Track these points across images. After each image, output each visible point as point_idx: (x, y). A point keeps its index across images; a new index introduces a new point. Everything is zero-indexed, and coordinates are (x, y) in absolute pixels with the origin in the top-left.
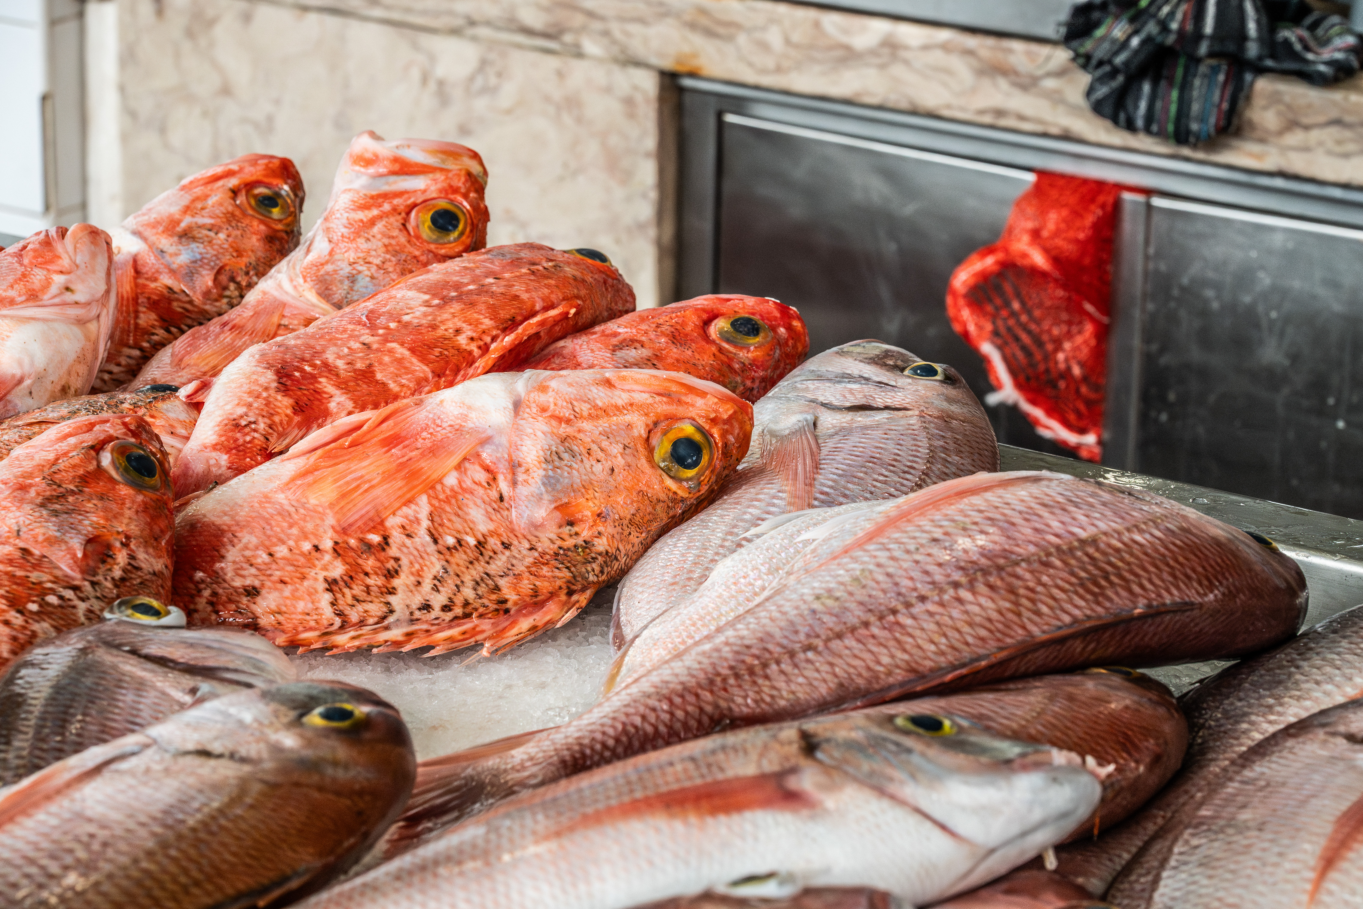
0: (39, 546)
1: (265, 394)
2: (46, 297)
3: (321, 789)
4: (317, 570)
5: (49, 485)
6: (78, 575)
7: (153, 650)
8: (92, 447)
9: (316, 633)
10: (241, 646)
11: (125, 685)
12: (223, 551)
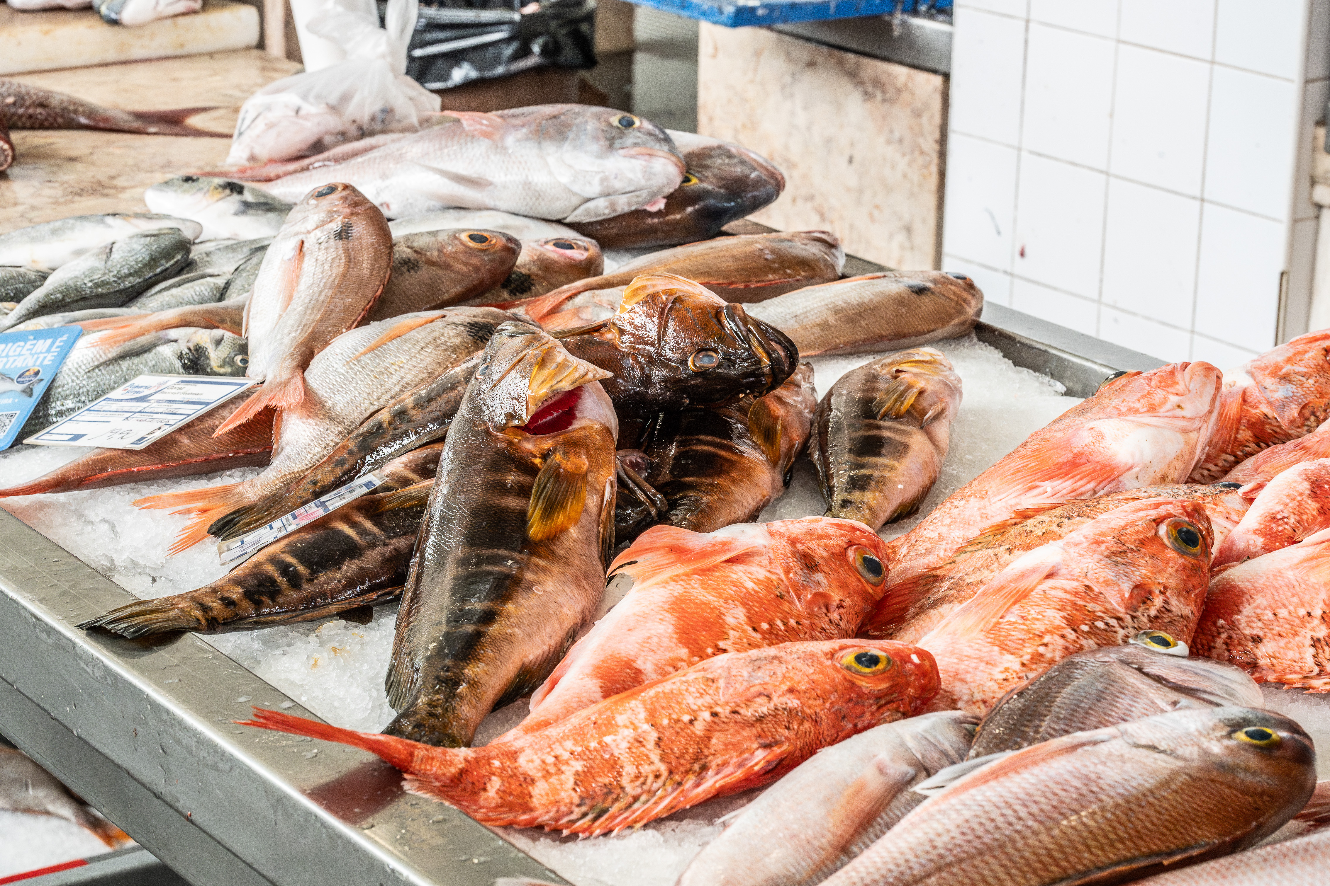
0: (1099, 585)
1: (1299, 498)
2: (1161, 410)
3: (1230, 787)
4: (1307, 630)
5: (1116, 543)
6: (1122, 610)
7: (1154, 670)
8: (1154, 520)
9: (1300, 676)
10: (1222, 676)
11: (1126, 692)
12: (1241, 608)
